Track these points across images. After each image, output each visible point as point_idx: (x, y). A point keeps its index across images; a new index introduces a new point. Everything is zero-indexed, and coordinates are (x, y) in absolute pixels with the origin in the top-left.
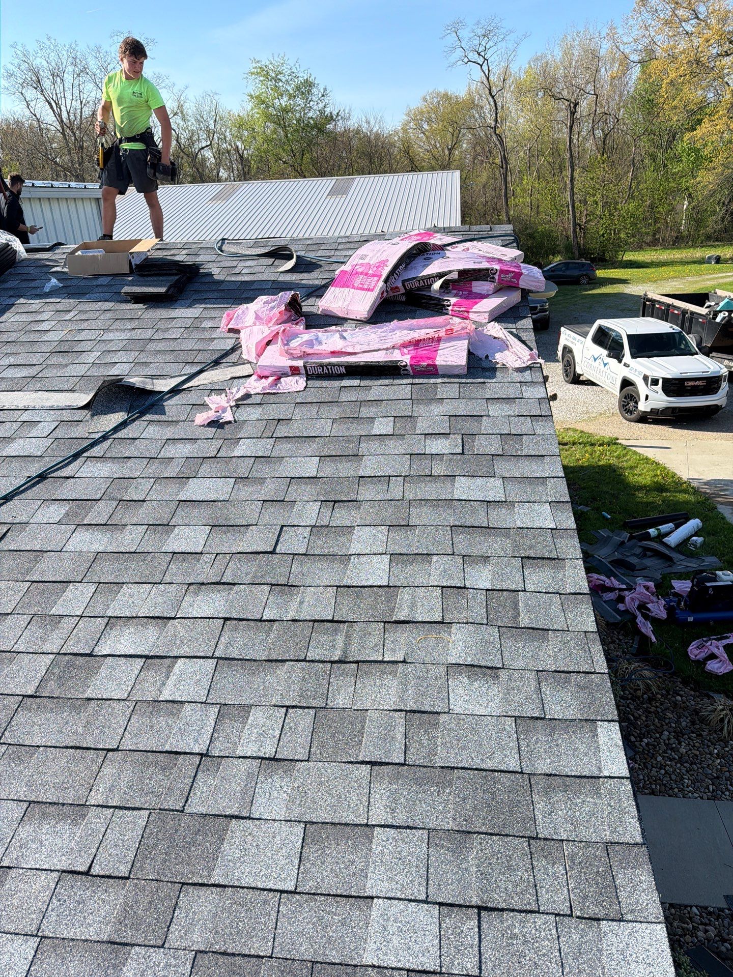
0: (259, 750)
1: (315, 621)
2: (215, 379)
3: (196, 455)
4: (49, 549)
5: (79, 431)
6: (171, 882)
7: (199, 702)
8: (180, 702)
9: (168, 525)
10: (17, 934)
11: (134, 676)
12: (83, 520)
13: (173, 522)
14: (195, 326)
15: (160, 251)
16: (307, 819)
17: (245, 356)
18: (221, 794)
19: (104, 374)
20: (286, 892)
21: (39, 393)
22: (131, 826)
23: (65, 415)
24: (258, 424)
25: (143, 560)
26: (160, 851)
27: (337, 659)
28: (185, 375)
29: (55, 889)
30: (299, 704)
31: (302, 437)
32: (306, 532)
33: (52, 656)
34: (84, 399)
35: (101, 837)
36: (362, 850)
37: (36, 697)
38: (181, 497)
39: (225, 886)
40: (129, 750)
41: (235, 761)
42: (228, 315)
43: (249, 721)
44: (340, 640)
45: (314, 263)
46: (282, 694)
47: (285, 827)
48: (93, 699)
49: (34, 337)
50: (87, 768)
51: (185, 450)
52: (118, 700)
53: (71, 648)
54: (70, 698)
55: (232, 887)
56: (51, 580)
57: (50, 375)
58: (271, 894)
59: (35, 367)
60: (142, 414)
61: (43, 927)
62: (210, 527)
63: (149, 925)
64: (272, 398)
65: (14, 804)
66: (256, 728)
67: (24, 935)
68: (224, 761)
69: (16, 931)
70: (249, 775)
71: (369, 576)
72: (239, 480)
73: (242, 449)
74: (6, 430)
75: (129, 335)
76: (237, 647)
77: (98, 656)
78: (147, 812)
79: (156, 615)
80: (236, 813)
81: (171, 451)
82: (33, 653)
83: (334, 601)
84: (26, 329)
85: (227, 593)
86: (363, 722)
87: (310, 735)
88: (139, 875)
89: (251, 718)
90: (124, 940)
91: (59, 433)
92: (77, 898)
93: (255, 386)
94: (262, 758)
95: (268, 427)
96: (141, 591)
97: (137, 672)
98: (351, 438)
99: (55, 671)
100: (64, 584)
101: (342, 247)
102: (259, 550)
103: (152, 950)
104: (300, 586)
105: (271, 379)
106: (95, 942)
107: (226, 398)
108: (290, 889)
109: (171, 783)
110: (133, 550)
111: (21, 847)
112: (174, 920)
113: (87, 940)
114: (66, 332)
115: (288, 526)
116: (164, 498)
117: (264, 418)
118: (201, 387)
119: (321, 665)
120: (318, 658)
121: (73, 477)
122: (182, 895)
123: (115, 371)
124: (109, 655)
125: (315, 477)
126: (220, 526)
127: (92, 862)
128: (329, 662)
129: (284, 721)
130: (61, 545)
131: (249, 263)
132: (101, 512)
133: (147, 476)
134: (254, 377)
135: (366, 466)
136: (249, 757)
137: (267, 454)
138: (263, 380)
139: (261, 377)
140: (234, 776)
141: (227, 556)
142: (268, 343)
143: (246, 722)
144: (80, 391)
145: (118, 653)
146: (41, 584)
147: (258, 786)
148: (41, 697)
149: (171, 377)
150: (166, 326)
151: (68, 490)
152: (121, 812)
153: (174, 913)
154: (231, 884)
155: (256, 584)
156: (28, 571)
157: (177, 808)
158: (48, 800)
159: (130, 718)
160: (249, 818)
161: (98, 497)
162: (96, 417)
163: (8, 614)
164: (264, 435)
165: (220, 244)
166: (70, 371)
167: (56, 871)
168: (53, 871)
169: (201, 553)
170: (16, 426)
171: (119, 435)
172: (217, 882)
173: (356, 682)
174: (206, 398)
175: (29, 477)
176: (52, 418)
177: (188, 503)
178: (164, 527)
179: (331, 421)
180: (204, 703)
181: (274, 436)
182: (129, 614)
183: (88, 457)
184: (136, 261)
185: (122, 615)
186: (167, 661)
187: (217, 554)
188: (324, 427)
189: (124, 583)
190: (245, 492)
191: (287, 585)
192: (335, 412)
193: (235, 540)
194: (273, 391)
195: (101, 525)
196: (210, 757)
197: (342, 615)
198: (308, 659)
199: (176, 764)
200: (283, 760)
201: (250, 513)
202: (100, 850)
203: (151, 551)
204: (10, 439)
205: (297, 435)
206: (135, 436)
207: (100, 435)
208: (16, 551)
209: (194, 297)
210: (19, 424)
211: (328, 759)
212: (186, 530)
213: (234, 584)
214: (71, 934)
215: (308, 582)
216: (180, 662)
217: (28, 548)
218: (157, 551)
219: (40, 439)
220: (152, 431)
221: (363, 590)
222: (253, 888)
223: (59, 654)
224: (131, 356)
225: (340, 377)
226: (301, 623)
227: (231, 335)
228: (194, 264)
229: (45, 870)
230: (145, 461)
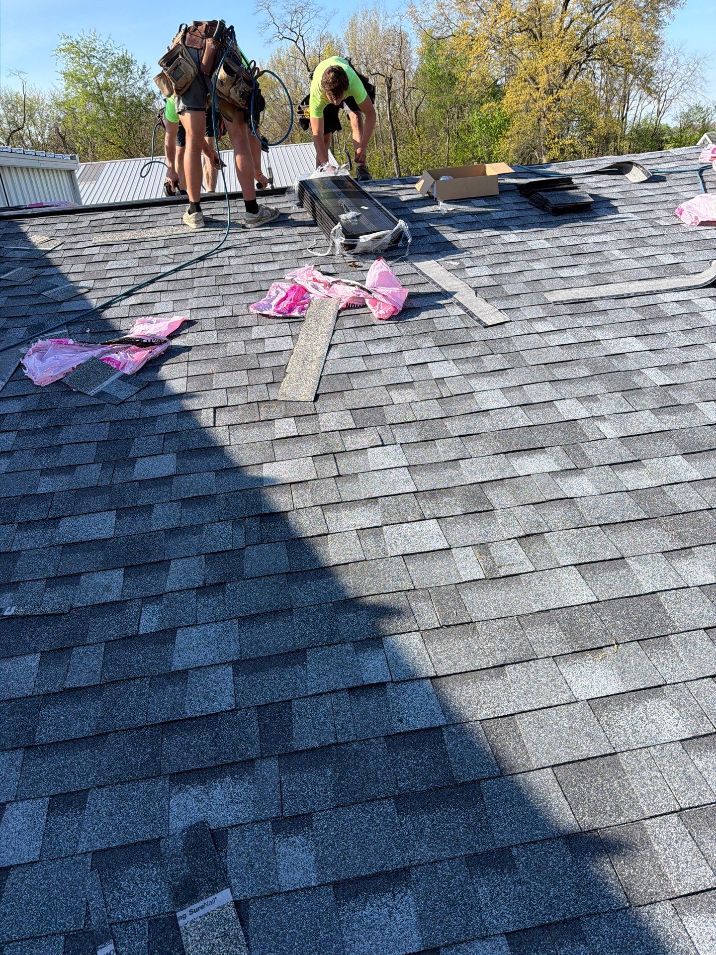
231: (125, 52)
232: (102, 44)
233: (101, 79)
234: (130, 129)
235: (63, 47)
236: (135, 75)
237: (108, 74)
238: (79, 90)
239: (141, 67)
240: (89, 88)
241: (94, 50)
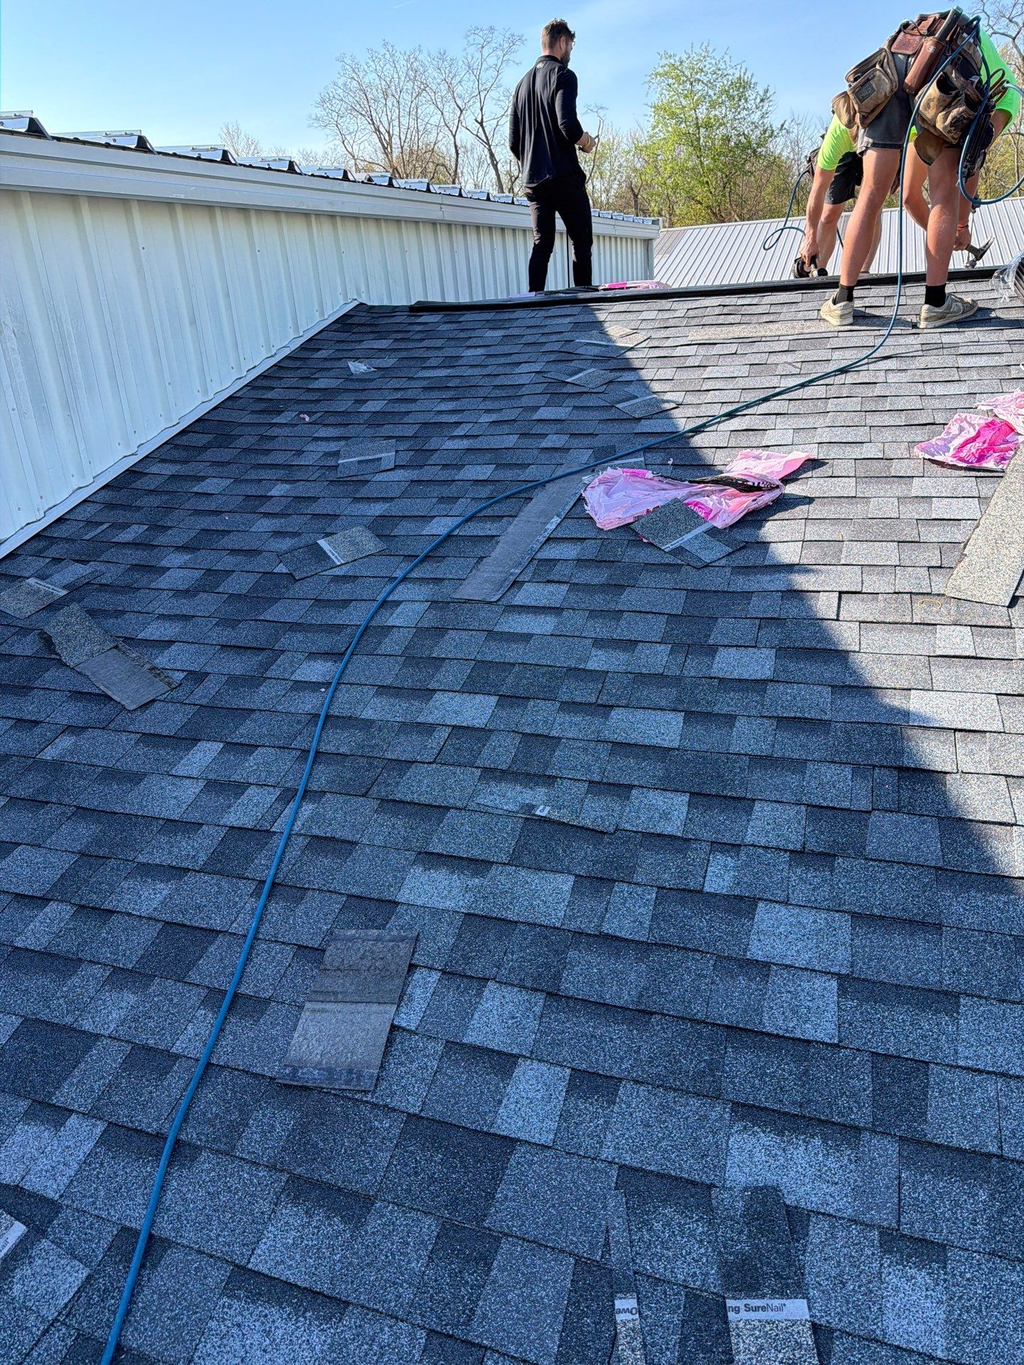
231: (743, 71)
232: (713, 62)
233: (702, 113)
234: (728, 181)
235: (661, 70)
236: (751, 105)
237: (713, 105)
238: (670, 129)
239: (761, 93)
240: (683, 125)
241: (702, 71)
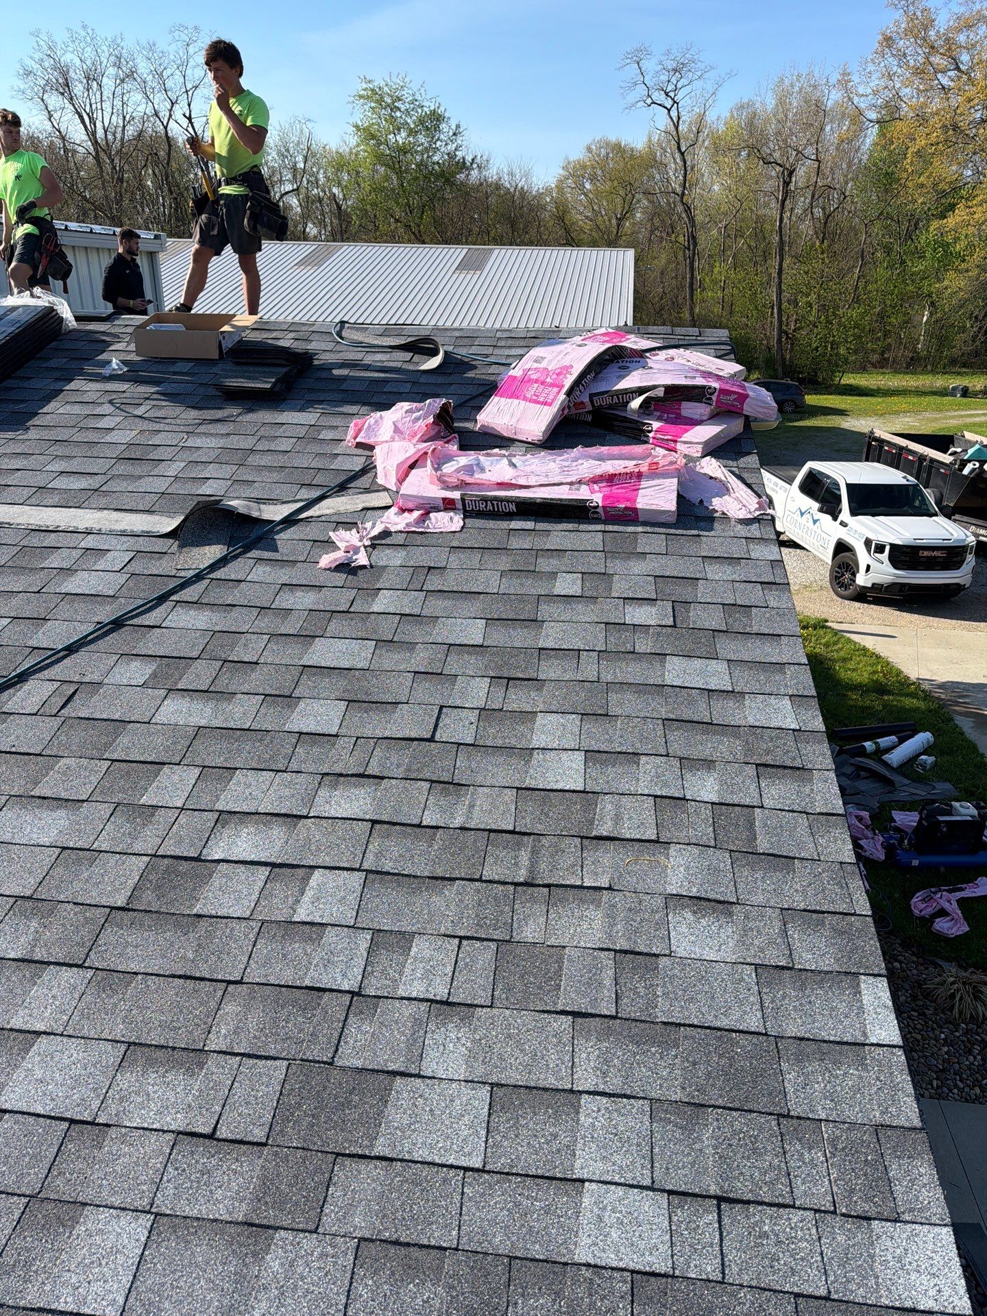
0: (427, 990)
1: (490, 831)
2: (342, 509)
3: (322, 607)
4: (133, 719)
5: (163, 566)
6: (322, 1152)
7: (346, 926)
8: (320, 924)
9: (290, 697)
10: (124, 1209)
11: (257, 889)
12: (176, 683)
13: (297, 693)
14: (310, 436)
15: (258, 332)
16: (494, 1079)
17: (380, 481)
18: (380, 1044)
19: (192, 493)
20: (472, 1170)
21: (105, 512)
22: (265, 1079)
23: (143, 545)
24: (403, 572)
25: (261, 740)
26: (305, 1112)
27: (522, 880)
28: (301, 500)
29: (170, 1154)
30: (475, 935)
31: (462, 592)
32: (473, 716)
33: (146, 859)
34: (169, 524)
35: (227, 1092)
36: (567, 1122)
37: (129, 910)
38: (305, 662)
39: (392, 1160)
40: (257, 984)
41: (397, 1003)
42: (356, 425)
43: (412, 953)
44: (524, 857)
45: (467, 363)
46: (452, 922)
47: (466, 1090)
48: (204, 916)
49: (92, 436)
50: (201, 1004)
51: (304, 600)
52: (239, 918)
53: (169, 848)
54: (174, 914)
55: (402, 1160)
56: (138, 759)
57: (118, 489)
58: (452, 1172)
59: (96, 477)
60: (247, 549)
61: (157, 1202)
62: (346, 703)
63: (296, 1204)
64: (419, 539)
65: (109, 1046)
66: (421, 962)
67: (133, 1211)
68: (381, 1002)
69: (122, 1206)
70: (417, 1022)
71: (559, 778)
72: (382, 644)
73: (382, 602)
74: (63, 559)
75: (222, 442)
76: (391, 859)
77: (208, 861)
78: (285, 1063)
79: (282, 812)
80: (402, 1069)
81: (287, 600)
82: (120, 853)
83: (514, 807)
84: (81, 425)
85: (373, 788)
86: (560, 961)
87: (492, 974)
88: (280, 1141)
89: (414, 950)
90: (265, 1222)
91: (136, 567)
92: (199, 1167)
93: (396, 521)
94: (431, 1001)
95: (415, 577)
96: (261, 780)
97: (261, 884)
98: (526, 598)
99: (151, 877)
100: (156, 766)
101: (503, 343)
102: (413, 735)
103: (302, 1235)
104: (469, 786)
105: (416, 514)
106: (227, 1222)
107: (358, 536)
108: (477, 1166)
109: (315, 1028)
110: (247, 726)
111: (121, 1100)
112: (328, 1199)
113: (216, 1220)
114: (136, 432)
115: (449, 707)
116: (283, 662)
117: (410, 564)
118: (323, 519)
119: (501, 888)
120: (497, 878)
121: (159, 627)
122: (336, 1169)
123: (207, 489)
124: (223, 861)
125: (482, 646)
126: (359, 701)
127: (218, 1122)
128: (512, 883)
129: (457, 955)
130: (149, 714)
131: (379, 357)
132: (200, 674)
133: (259, 631)
134: (394, 510)
135: (547, 636)
136: (415, 999)
137: (416, 611)
138: (406, 514)
139: (403, 510)
140: (397, 1022)
141: (371, 741)
142: (412, 467)
143: (408, 955)
144: (161, 512)
145: (235, 859)
146: (124, 764)
147: (428, 1036)
148: (135, 910)
149: (284, 503)
150: (272, 433)
151: (152, 643)
152: (251, 1061)
153: (327, 1190)
154: (400, 1157)
155: (411, 779)
156: (107, 746)
157: (325, 1059)
158: (153, 1042)
159: (255, 942)
160: (419, 1076)
161: (195, 654)
162: (185, 549)
163: (83, 801)
164: (411, 587)
165: (338, 328)
166: (146, 484)
167: (170, 1131)
168: (167, 1131)
169: (336, 736)
170: (76, 554)
171: (220, 574)
172: (382, 1154)
173: (548, 911)
174: (331, 534)
175: (98, 623)
176: (124, 547)
177: (314, 670)
178: (286, 699)
179: (499, 574)
180: (352, 927)
181: (424, 588)
182: (245, 809)
183: (178, 602)
184: (228, 344)
185: (237, 810)
186: (300, 872)
187: (358, 738)
188: (489, 580)
189: (237, 769)
190: (391, 660)
191: (451, 783)
192: (504, 563)
193: (379, 721)
194: (420, 530)
195: (201, 691)
196: (364, 996)
197: (526, 826)
198: (484, 878)
199: (319, 1004)
200: (459, 1004)
201: (399, 687)
202: (227, 1107)
203: (270, 728)
204: (68, 571)
205: (455, 589)
206: (239, 578)
207: (191, 573)
208: (88, 719)
209: (308, 397)
210: (80, 552)
211: (517, 1006)
212: (316, 705)
213: (383, 778)
214: (195, 1211)
215: (479, 779)
216: (317, 874)
217: (104, 716)
218: (277, 729)
219: (111, 574)
220: (261, 573)
221: (551, 794)
222: (429, 1163)
223: (155, 856)
224: (227, 471)
225: (509, 516)
226: (473, 832)
227: (360, 451)
228: (307, 353)
229: (155, 1130)
230: (255, 612)
231: (437, 105)
232: (411, 92)
235: (362, 93)
241: (400, 99)
